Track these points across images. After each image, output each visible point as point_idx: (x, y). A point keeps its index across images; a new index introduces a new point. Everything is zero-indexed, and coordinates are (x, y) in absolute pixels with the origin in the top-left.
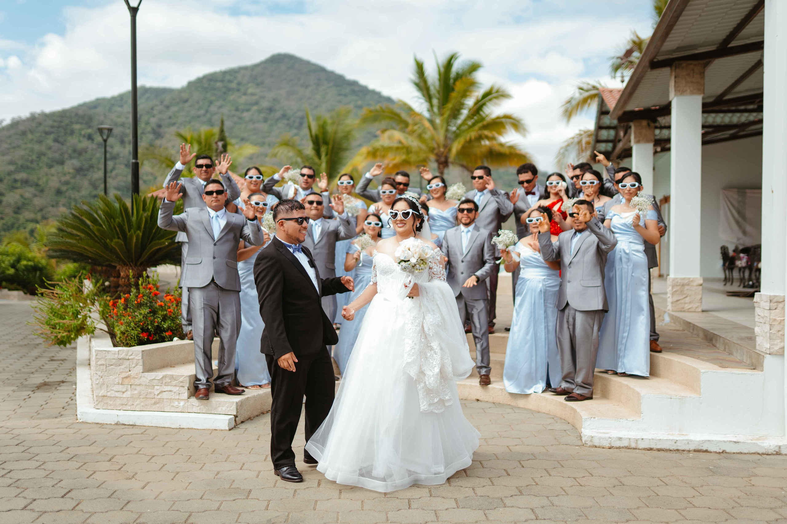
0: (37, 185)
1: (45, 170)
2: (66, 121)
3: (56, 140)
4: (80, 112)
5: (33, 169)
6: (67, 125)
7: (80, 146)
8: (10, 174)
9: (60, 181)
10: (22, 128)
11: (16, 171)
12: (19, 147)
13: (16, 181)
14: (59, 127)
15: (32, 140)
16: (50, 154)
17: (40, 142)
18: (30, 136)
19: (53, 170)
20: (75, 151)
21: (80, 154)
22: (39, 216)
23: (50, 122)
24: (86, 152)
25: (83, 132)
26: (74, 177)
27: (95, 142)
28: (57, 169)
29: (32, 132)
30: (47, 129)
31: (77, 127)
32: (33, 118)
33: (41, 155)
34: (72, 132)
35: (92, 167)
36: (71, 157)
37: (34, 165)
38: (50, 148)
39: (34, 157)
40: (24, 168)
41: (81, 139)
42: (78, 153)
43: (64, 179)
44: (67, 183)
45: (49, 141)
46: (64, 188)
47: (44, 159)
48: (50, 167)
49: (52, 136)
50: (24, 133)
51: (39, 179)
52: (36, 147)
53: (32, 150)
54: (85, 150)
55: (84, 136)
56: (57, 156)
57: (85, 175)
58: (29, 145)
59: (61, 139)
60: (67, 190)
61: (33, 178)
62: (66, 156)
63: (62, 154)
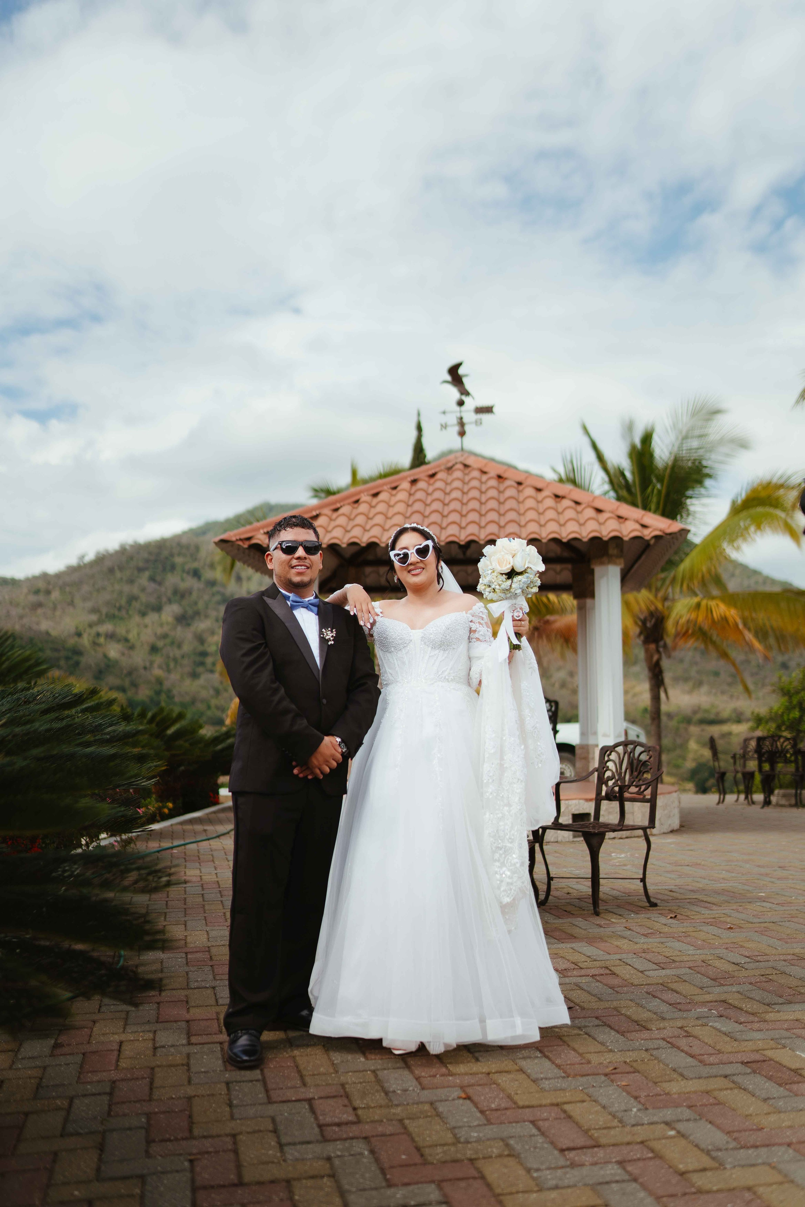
0: (127, 640)
1: (137, 619)
2: (165, 553)
3: (152, 579)
4: (184, 541)
5: (122, 619)
6: (167, 558)
7: (183, 586)
8: (91, 626)
9: (156, 634)
10: (108, 563)
11: (100, 622)
12: (104, 588)
13: (98, 635)
14: (156, 561)
15: (121, 579)
16: (143, 598)
17: (131, 581)
18: (118, 575)
19: (148, 620)
20: (176, 592)
21: (183, 596)
22: (127, 683)
23: (146, 555)
24: (190, 593)
25: (187, 567)
26: (174, 628)
27: (203, 579)
28: (152, 617)
29: (121, 568)
30: (141, 564)
31: (178, 560)
32: (123, 551)
33: (132, 598)
34: (173, 568)
35: (197, 613)
36: (170, 601)
37: (123, 613)
38: (143, 589)
39: (123, 602)
40: (111, 617)
41: (185, 575)
42: (180, 595)
43: (159, 631)
44: (165, 636)
45: (143, 580)
46: (160, 644)
47: (136, 605)
48: (143, 614)
49: (147, 574)
50: (111, 571)
51: (128, 631)
52: (126, 589)
53: (121, 593)
54: (190, 592)
55: (188, 573)
56: (153, 600)
57: (189, 625)
58: (117, 587)
59: (158, 578)
60: (165, 645)
61: (121, 630)
62: (164, 599)
63: (159, 598)
